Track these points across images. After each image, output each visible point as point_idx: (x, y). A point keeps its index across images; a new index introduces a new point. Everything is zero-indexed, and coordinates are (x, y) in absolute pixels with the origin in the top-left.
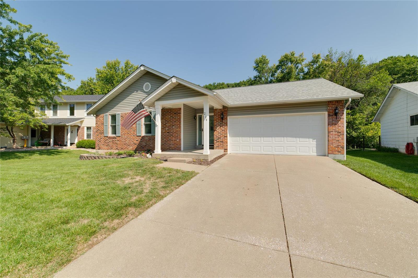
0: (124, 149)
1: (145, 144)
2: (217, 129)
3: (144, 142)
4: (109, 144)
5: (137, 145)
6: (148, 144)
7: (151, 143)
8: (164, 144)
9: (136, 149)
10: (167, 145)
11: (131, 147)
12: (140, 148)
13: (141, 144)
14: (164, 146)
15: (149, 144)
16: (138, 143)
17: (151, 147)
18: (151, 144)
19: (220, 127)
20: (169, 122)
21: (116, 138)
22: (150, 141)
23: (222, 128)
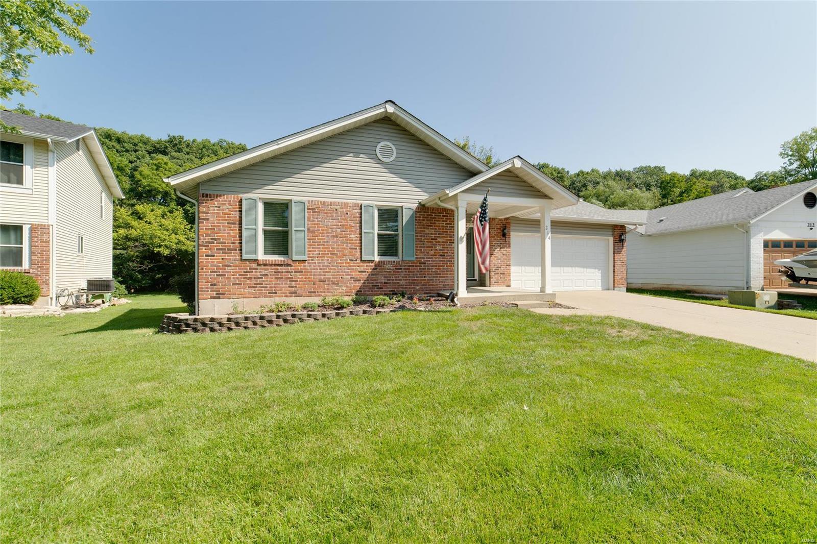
0: (321, 292)
1: (383, 280)
2: (496, 251)
3: (382, 275)
4: (263, 281)
5: (362, 282)
6: (393, 280)
7: (401, 278)
8: (433, 280)
9: (358, 291)
10: (439, 280)
11: (344, 288)
12: (371, 288)
13: (375, 280)
14: (433, 282)
15: (396, 280)
16: (364, 278)
17: (402, 285)
18: (401, 280)
19: (501, 248)
20: (442, 234)
21: (290, 265)
22: (399, 272)
23: (504, 251)
